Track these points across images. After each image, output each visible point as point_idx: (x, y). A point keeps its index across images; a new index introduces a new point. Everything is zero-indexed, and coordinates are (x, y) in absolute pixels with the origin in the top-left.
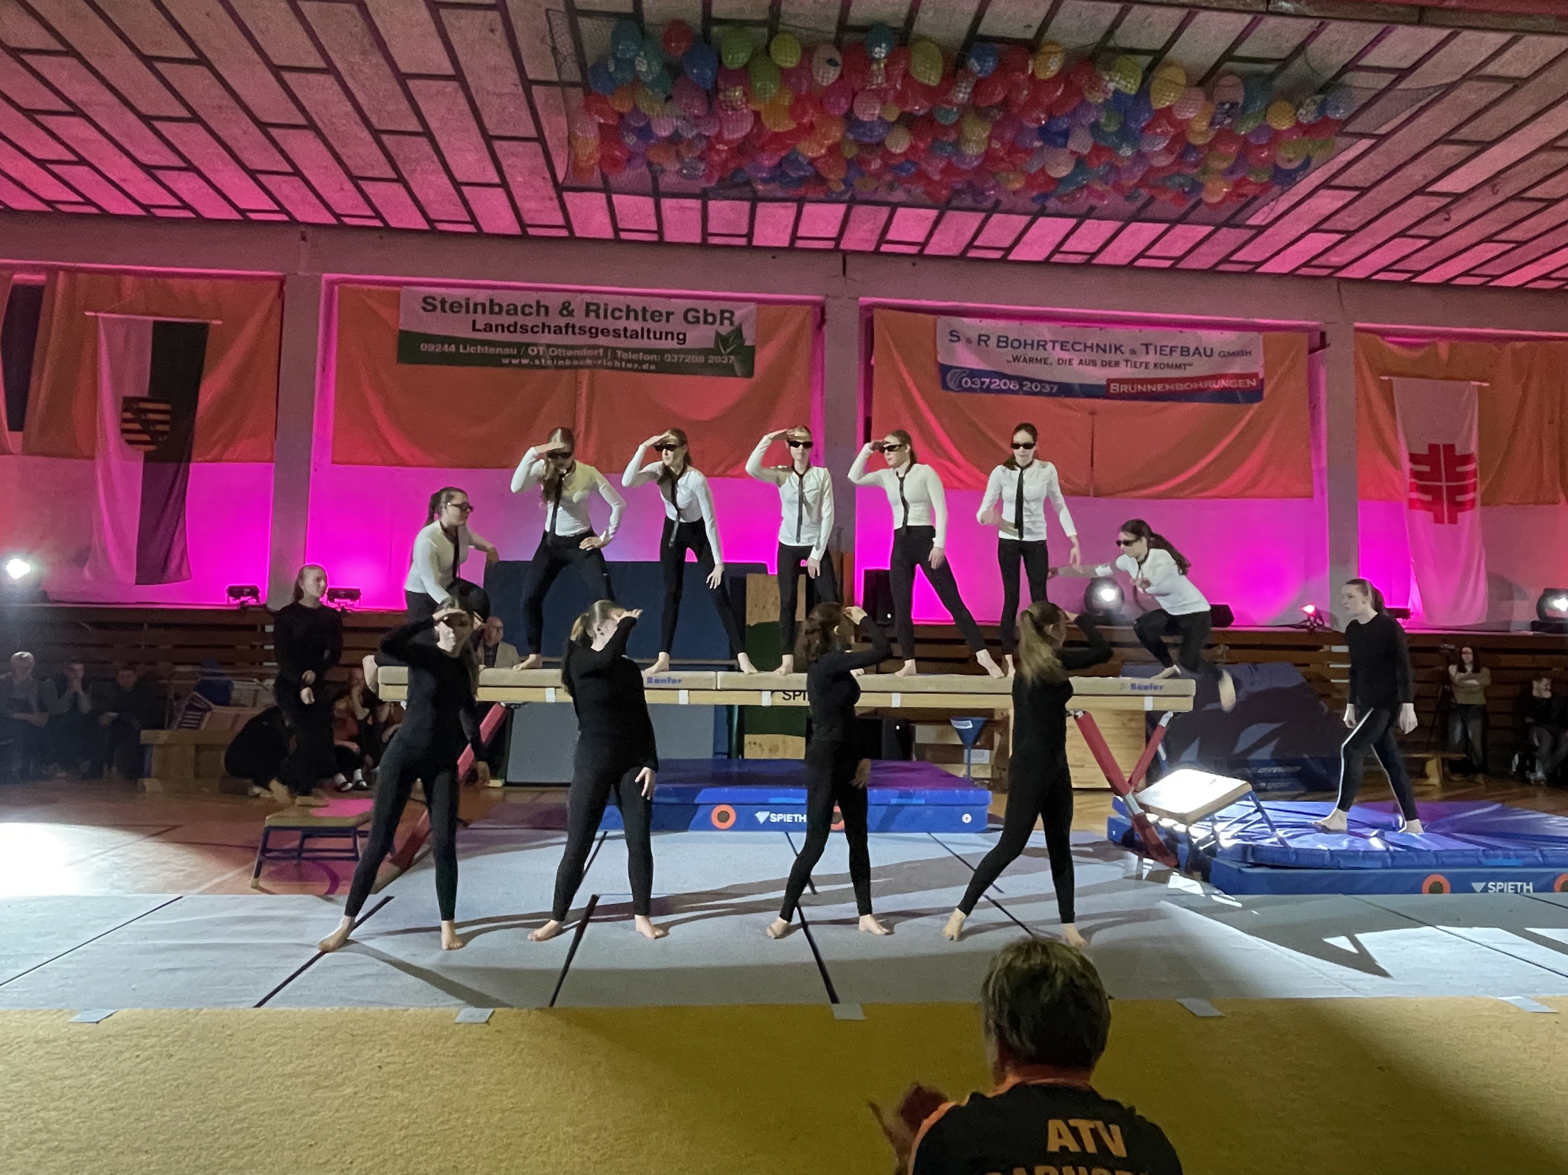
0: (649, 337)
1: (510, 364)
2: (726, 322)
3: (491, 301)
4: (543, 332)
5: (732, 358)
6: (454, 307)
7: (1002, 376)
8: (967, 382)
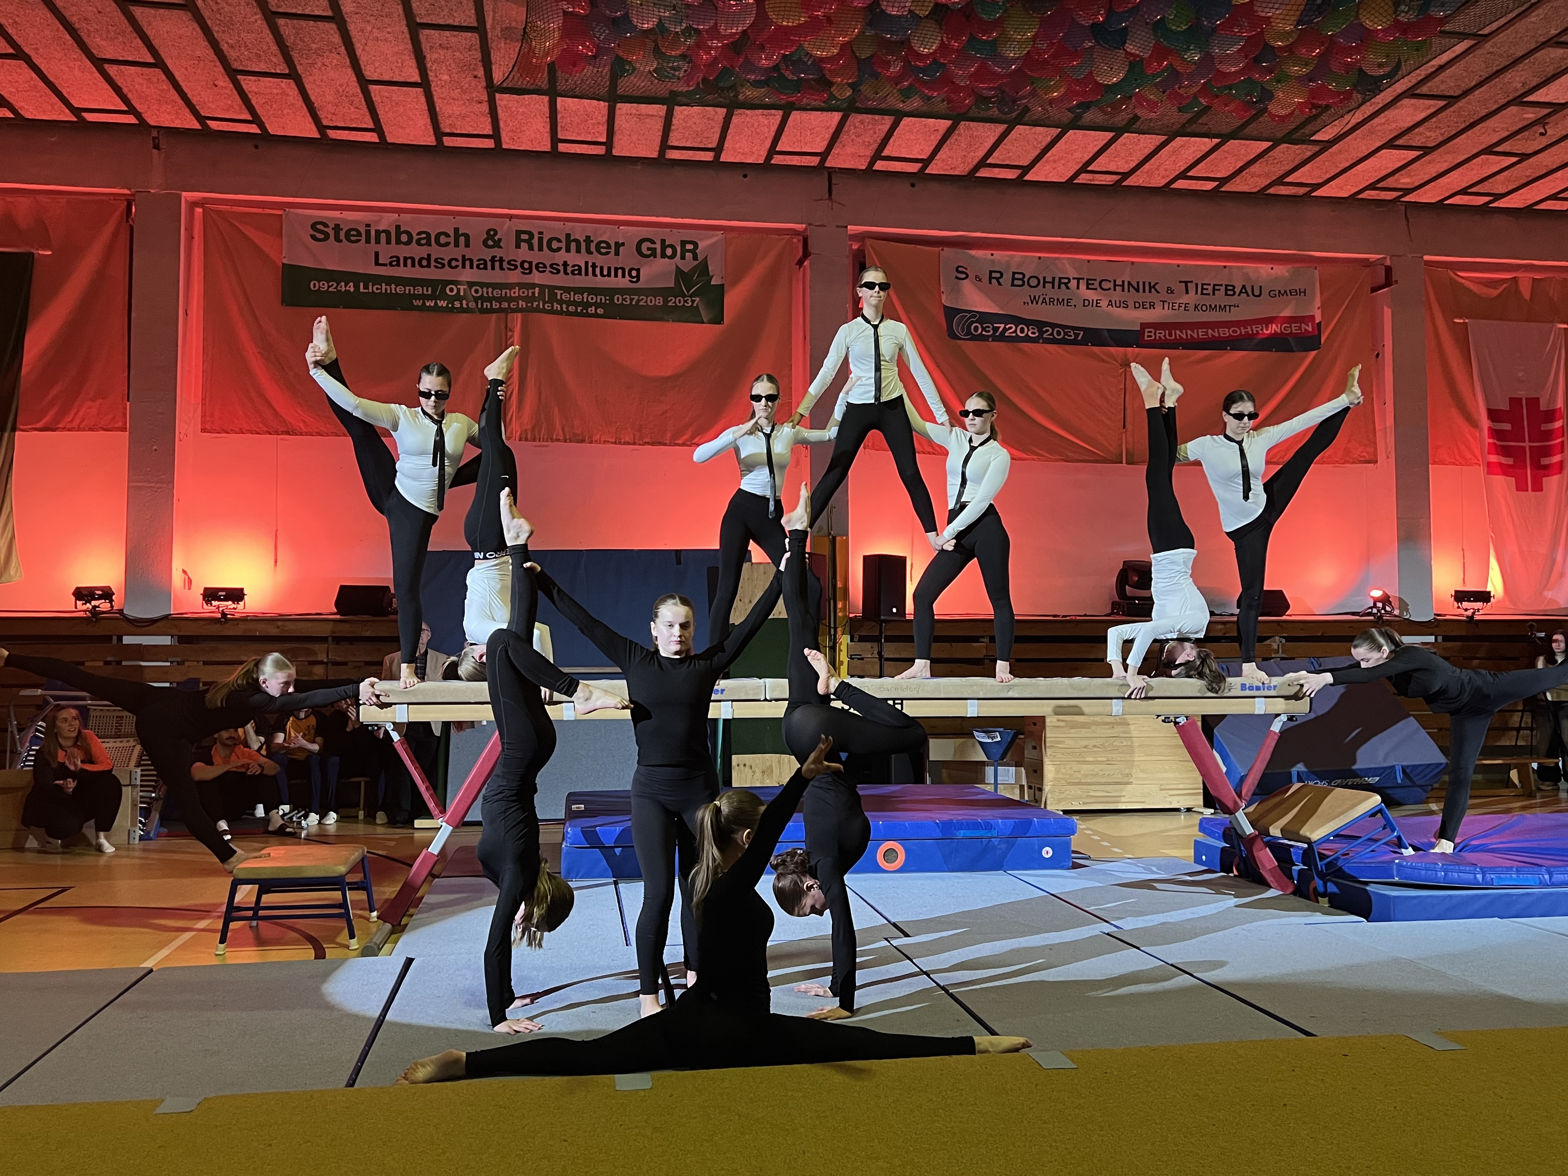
0: (594, 275)
1: (423, 308)
2: (689, 255)
3: (398, 227)
4: (464, 267)
5: (698, 299)
6: (352, 235)
7: (1017, 320)
8: (977, 328)
